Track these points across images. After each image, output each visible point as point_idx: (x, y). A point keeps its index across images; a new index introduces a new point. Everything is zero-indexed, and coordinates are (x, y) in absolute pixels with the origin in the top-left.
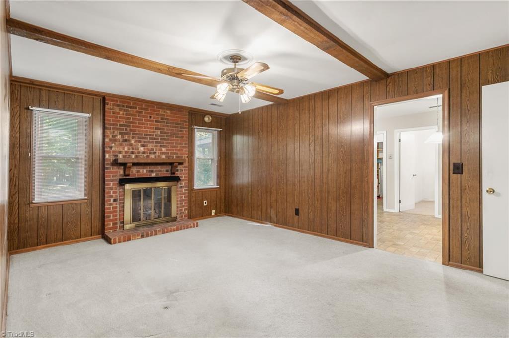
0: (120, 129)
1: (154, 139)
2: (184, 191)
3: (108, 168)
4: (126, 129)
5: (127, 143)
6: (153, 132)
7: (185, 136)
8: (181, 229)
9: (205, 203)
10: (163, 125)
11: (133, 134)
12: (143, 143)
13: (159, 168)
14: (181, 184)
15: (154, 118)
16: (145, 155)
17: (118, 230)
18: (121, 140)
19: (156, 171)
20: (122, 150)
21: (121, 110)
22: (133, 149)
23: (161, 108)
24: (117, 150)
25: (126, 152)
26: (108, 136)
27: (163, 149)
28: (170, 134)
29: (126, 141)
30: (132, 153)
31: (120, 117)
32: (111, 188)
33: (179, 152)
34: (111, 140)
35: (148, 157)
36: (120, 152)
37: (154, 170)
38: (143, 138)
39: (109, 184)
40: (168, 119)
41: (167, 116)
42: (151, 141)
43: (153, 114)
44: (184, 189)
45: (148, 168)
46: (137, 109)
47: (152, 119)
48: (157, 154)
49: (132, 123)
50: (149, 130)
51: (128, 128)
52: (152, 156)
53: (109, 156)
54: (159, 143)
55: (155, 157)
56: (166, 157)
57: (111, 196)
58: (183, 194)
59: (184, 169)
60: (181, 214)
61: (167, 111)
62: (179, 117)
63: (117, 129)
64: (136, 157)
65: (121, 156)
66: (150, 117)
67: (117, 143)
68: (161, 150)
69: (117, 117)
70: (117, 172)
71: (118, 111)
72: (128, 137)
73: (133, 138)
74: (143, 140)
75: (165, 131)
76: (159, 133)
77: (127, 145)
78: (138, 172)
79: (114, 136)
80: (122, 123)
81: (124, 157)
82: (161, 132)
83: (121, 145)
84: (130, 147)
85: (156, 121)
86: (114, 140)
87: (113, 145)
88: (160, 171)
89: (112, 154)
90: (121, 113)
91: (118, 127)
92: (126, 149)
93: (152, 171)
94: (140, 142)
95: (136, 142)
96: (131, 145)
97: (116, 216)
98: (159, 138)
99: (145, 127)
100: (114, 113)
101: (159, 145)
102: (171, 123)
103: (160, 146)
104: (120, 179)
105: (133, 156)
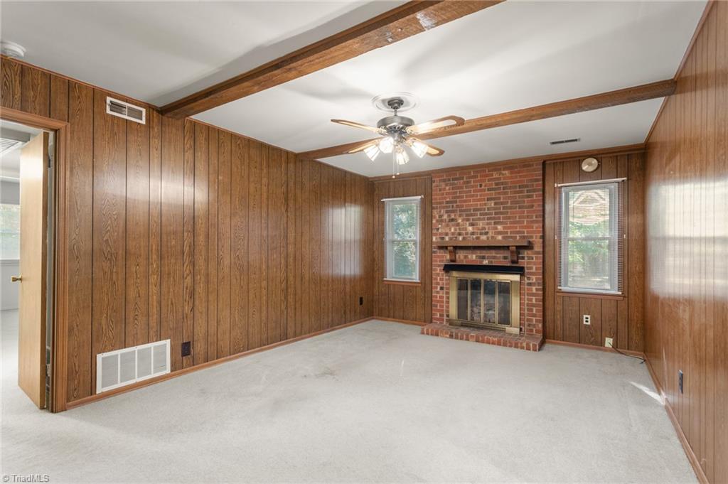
0: (447, 207)
1: (486, 214)
2: (534, 291)
3: (435, 252)
4: (453, 206)
5: (453, 223)
6: (485, 204)
7: (535, 204)
8: (505, 345)
9: (587, 320)
10: (499, 193)
11: (460, 211)
12: (471, 221)
13: (493, 253)
14: (529, 279)
15: (485, 186)
16: (474, 237)
17: (445, 323)
18: (447, 220)
19: (488, 258)
20: (448, 231)
21: (447, 185)
22: (460, 229)
23: (495, 170)
24: (444, 231)
25: (453, 234)
26: (435, 217)
27: (500, 227)
28: (509, 205)
29: (452, 220)
30: (460, 234)
31: (447, 194)
32: (438, 275)
33: (525, 230)
34: (437, 221)
35: (478, 238)
36: (447, 234)
37: (487, 255)
38: (472, 215)
39: (436, 270)
40: (506, 183)
41: (504, 178)
42: (482, 217)
43: (484, 181)
44: (534, 288)
45: (479, 253)
46: (465, 180)
47: (483, 187)
48: (490, 234)
49: (459, 197)
50: (479, 203)
51: (455, 205)
52: (484, 237)
53: (436, 239)
54: (494, 218)
55: (488, 238)
56: (504, 238)
57: (438, 284)
58: (533, 295)
59: (534, 256)
60: (529, 325)
61: (504, 172)
62: (525, 176)
63: (444, 207)
64: (464, 238)
65: (447, 238)
66: (481, 186)
67: (444, 224)
68: (496, 228)
69: (443, 194)
70: (443, 257)
71: (443, 186)
72: (455, 215)
73: (460, 216)
74: (471, 218)
75: (502, 200)
76: (493, 205)
77: (453, 226)
78: (466, 257)
79: (440, 216)
80: (448, 200)
81: (451, 239)
82: (495, 204)
83: (447, 226)
84: (457, 228)
85: (489, 190)
86: (441, 221)
87: (440, 226)
88: (494, 257)
89: (438, 237)
90: (447, 188)
91: (445, 205)
92: (453, 230)
93: (484, 258)
94: (468, 220)
95: (463, 220)
96: (458, 225)
97: (443, 306)
98: (494, 212)
99: (474, 201)
100: (440, 190)
101: (493, 221)
102: (510, 188)
103: (495, 223)
104: (446, 265)
105: (461, 238)
